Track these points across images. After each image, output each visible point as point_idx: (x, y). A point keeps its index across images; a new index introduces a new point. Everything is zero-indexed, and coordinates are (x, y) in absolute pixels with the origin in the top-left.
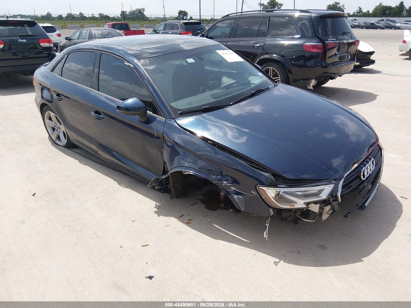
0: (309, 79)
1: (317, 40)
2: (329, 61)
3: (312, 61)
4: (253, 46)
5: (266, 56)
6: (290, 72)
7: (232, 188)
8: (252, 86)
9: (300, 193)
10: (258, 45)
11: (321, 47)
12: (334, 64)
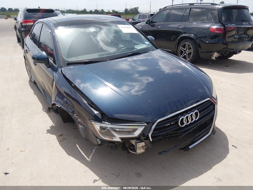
0: (213, 52)
1: (220, 24)
2: (228, 40)
3: (216, 39)
4: (178, 28)
5: (186, 35)
6: (200, 47)
7: (79, 120)
8: (135, 50)
9: (118, 130)
10: (181, 27)
11: (223, 29)
12: (232, 42)
